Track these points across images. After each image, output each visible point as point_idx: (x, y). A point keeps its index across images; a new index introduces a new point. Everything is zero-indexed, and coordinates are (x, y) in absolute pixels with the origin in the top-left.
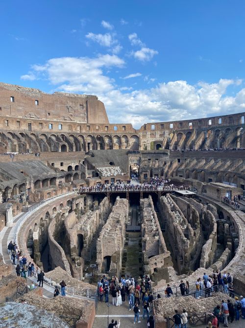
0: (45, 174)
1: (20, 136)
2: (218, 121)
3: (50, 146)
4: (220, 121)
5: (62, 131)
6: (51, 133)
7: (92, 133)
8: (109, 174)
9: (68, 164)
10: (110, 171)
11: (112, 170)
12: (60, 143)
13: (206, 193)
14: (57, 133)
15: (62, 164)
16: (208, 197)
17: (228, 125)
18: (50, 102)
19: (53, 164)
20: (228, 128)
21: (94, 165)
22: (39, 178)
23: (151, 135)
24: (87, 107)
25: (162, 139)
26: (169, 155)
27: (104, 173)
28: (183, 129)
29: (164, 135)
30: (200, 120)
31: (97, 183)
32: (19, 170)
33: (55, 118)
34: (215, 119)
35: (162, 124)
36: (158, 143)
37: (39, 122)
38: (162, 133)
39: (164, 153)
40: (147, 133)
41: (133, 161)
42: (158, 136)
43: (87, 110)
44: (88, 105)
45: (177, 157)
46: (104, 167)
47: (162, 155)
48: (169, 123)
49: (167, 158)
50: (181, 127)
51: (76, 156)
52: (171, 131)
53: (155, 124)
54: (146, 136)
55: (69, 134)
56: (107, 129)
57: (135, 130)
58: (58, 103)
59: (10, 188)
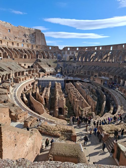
0: (19, 69)
1: (3, 49)
2: (99, 48)
3: (18, 55)
4: (101, 48)
5: (24, 47)
6: (18, 48)
7: (38, 50)
8: (49, 71)
9: (28, 65)
10: (49, 69)
11: (50, 69)
12: (24, 54)
13: (95, 81)
14: (21, 48)
15: (25, 65)
16: (96, 83)
17: (104, 50)
19: (21, 64)
20: (104, 52)
21: (41, 66)
22: (16, 71)
23: (67, 52)
24: (36, 36)
25: (73, 55)
26: (76, 63)
27: (47, 71)
28: (83, 51)
29: (74, 53)
30: (91, 47)
31: (44, 75)
32: (6, 66)
33: (19, 40)
34: (98, 47)
35: (73, 48)
36: (71, 57)
37: (12, 42)
38: (73, 52)
39: (74, 62)
40: (66, 52)
41: (60, 65)
42: (71, 53)
43: (35, 37)
44: (36, 35)
45: (80, 64)
46: (46, 67)
47: (73, 63)
48: (76, 47)
49: (75, 65)
50: (82, 50)
51: (32, 61)
52: (77, 51)
53: (70, 47)
54: (65, 53)
55: (27, 49)
56: (46, 48)
57: (60, 49)
58: (21, 32)
59: (4, 76)
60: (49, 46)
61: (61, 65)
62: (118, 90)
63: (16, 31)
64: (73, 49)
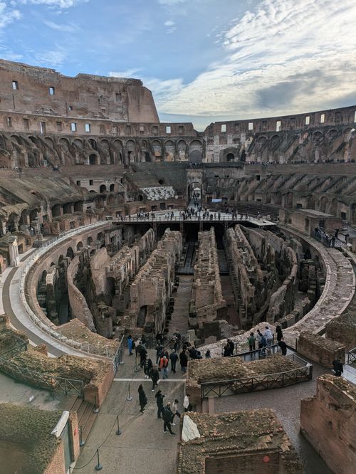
0: (67, 195)
1: (30, 141)
2: (319, 118)
3: (74, 156)
5: (91, 134)
6: (74, 137)
7: (134, 137)
8: (157, 196)
9: (101, 182)
10: (159, 192)
11: (162, 191)
12: (88, 152)
13: (291, 223)
14: (83, 136)
15: (91, 183)
16: (292, 229)
17: (334, 124)
18: (72, 89)
19: (78, 182)
20: (333, 129)
21: (136, 183)
22: (58, 202)
23: (220, 139)
24: (127, 97)
25: (236, 146)
26: (244, 168)
27: (151, 196)
28: (268, 131)
29: (239, 139)
30: (293, 118)
31: (141, 209)
32: (28, 190)
33: (80, 114)
34: (314, 116)
35: (237, 123)
36: (230, 152)
37: (57, 120)
38: (237, 136)
39: (237, 167)
40: (217, 138)
41: (193, 178)
42: (230, 141)
43: (127, 102)
44: (129, 95)
45: (258, 172)
46: (150, 186)
47: (235, 170)
48: (247, 122)
49: (240, 174)
50: (264, 127)
51: (111, 171)
52: (249, 134)
53: (227, 123)
54: (212, 141)
55: (100, 138)
56: (155, 132)
57: (197, 132)
58: (84, 91)
59: (17, 215)
60: (165, 125)
61: (199, 178)
62: (351, 250)
63: (70, 90)
64: (237, 127)
